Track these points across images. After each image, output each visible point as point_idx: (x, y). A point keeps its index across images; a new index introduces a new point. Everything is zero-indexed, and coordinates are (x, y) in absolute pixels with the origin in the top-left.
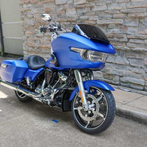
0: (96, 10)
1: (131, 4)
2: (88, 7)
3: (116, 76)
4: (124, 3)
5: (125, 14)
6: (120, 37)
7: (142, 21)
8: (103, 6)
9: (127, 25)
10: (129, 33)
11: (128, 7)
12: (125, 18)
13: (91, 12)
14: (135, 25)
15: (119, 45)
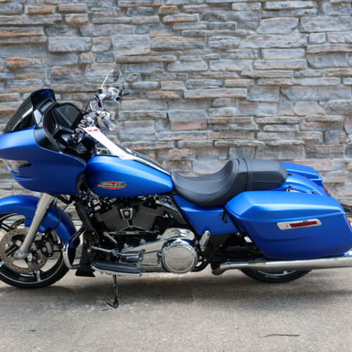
0: (181, 70)
1: (264, 63)
2: (158, 62)
4: (247, 59)
5: (252, 80)
6: (244, 121)
7: (286, 92)
8: (198, 64)
9: (256, 100)
10: (261, 114)
11: (257, 68)
12: (252, 86)
13: (165, 73)
15: (240, 137)
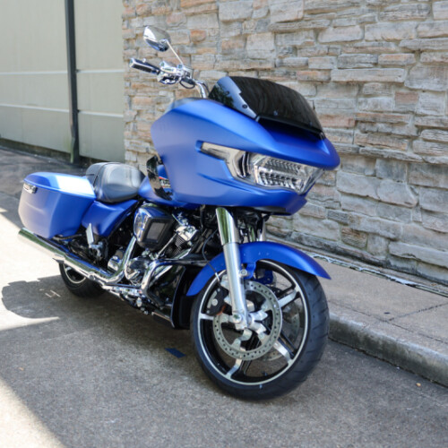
0: (332, 40)
1: (432, 25)
2: (308, 30)
3: (377, 238)
4: (411, 20)
5: (413, 55)
6: (394, 121)
8: (350, 29)
9: (416, 87)
10: (422, 111)
11: (421, 34)
12: (413, 65)
13: (315, 45)
14: (439, 86)
15: (391, 144)
